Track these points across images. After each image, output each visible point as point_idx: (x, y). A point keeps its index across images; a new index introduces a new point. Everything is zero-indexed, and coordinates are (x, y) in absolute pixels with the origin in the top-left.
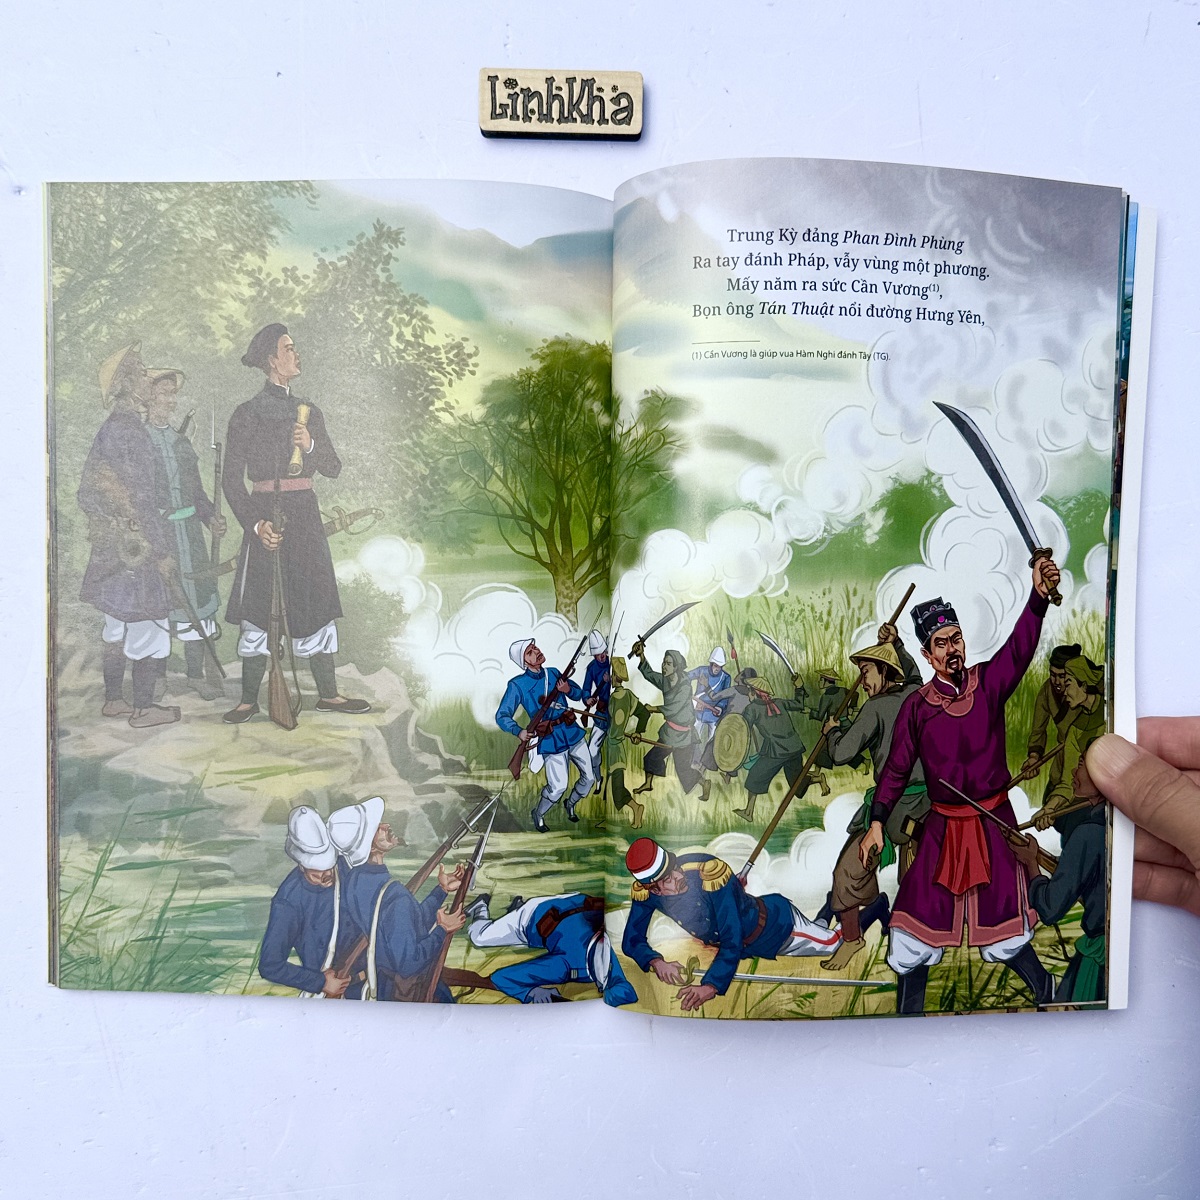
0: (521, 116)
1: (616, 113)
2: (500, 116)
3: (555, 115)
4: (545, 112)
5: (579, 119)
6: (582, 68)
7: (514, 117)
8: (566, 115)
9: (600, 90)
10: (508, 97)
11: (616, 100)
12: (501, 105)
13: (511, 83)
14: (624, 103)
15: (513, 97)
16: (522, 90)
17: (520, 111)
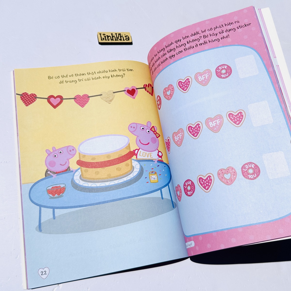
0: (107, 40)
1: (126, 39)
2: (103, 40)
3: (114, 39)
4: (112, 39)
5: (119, 40)
6: (118, 32)
7: (106, 40)
8: (116, 39)
9: (122, 35)
10: (104, 37)
11: (126, 37)
12: (103, 38)
13: (104, 35)
14: (127, 37)
15: (105, 37)
16: (107, 36)
17: (107, 39)
